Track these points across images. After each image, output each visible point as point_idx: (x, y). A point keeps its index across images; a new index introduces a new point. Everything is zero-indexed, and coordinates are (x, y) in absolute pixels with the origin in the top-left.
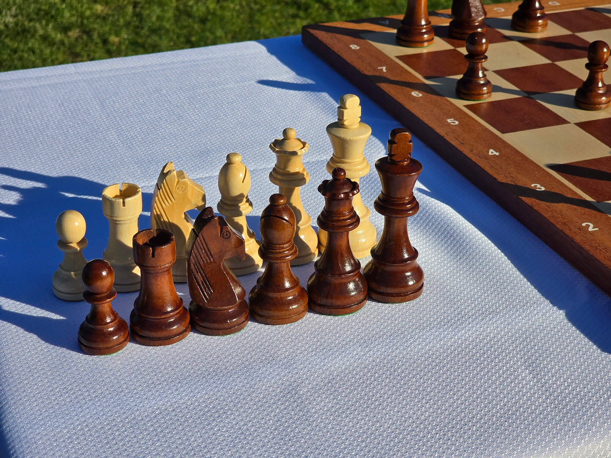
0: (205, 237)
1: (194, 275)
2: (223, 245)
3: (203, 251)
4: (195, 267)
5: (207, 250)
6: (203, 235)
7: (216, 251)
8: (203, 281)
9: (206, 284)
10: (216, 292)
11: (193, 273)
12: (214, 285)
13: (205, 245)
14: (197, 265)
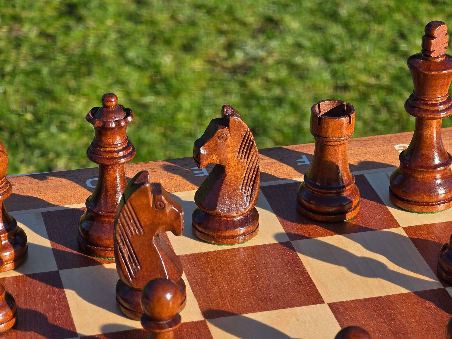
0: (135, 204)
1: (119, 247)
2: (156, 216)
3: (132, 221)
4: (121, 238)
5: (136, 219)
6: (132, 203)
7: (147, 223)
8: (130, 255)
9: (133, 260)
10: (144, 270)
11: (118, 245)
12: (142, 261)
13: (133, 214)
14: (123, 236)
